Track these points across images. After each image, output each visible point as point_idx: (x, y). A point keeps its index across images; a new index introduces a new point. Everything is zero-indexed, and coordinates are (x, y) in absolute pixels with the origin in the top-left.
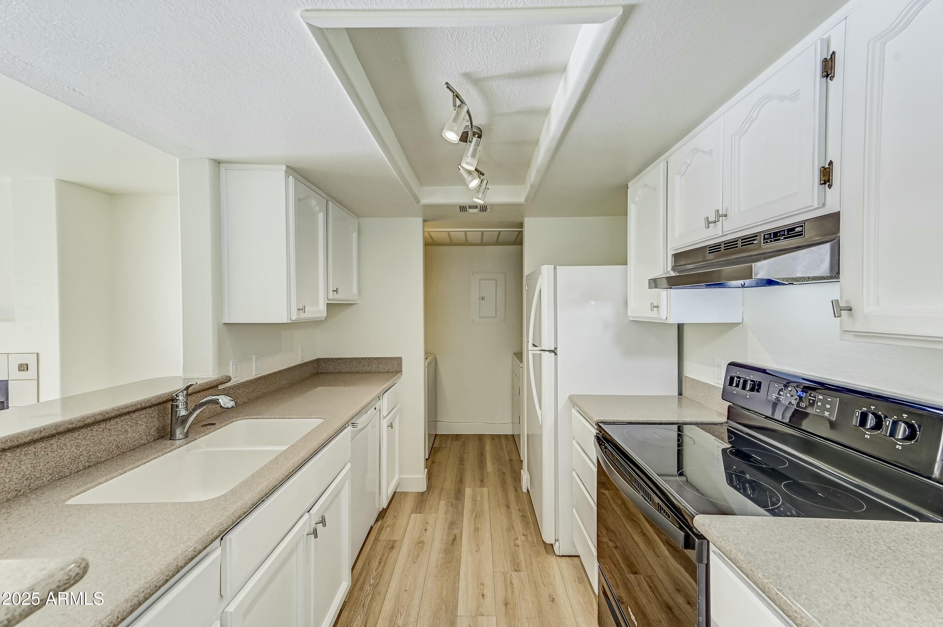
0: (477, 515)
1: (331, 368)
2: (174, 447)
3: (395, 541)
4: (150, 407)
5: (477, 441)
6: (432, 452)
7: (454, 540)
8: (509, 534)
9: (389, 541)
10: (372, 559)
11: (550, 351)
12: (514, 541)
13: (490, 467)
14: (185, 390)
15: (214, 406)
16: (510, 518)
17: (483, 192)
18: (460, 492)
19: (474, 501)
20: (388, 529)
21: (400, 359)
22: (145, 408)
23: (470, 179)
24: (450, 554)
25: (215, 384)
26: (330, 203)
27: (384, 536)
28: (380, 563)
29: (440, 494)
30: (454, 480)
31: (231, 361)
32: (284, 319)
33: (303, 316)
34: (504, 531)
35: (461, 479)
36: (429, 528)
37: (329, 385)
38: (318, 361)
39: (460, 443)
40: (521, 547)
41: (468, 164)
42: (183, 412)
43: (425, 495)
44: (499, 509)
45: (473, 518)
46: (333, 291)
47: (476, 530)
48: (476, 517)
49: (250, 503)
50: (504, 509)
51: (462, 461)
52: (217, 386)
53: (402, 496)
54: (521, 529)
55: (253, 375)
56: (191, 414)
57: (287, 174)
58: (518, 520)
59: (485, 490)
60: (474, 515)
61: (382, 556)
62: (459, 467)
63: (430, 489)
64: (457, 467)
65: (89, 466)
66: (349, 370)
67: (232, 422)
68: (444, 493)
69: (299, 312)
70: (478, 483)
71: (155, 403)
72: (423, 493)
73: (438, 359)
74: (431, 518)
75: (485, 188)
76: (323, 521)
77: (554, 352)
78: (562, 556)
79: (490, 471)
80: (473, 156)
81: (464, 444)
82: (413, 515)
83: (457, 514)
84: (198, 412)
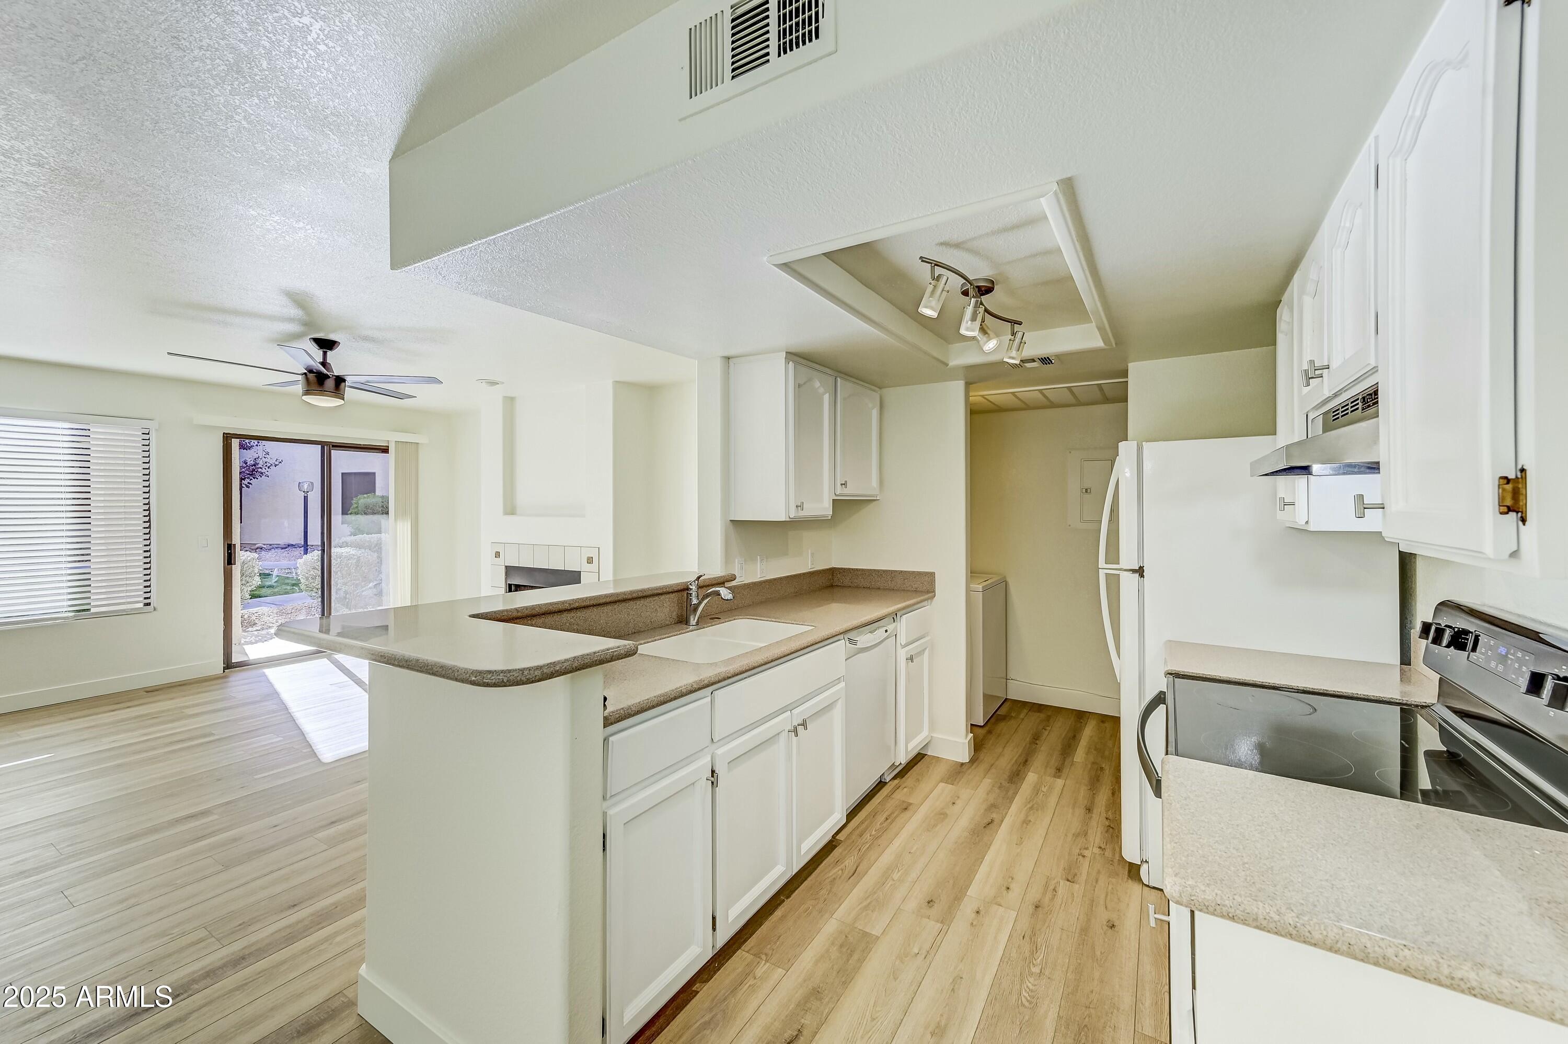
0: (1034, 806)
1: (847, 582)
2: (688, 630)
3: (910, 804)
4: (672, 592)
5: (1072, 719)
6: (993, 720)
7: (988, 824)
8: (1075, 840)
9: (904, 802)
10: (878, 813)
11: (1134, 571)
12: (1080, 850)
13: (1080, 755)
14: (696, 580)
15: (716, 598)
16: (1086, 823)
17: (1018, 348)
18: (1018, 775)
19: (1036, 790)
20: (905, 789)
21: (932, 575)
22: (669, 593)
23: (985, 338)
24: (978, 836)
25: (722, 580)
26: (839, 379)
27: (899, 795)
28: (887, 819)
29: (988, 771)
30: (1015, 759)
31: (736, 560)
32: (783, 518)
33: (802, 514)
34: (1070, 836)
35: (1026, 761)
36: (959, 804)
37: (845, 603)
38: (833, 571)
39: (1042, 716)
40: (1087, 860)
41: (967, 329)
42: (695, 601)
43: (965, 768)
44: (1073, 808)
45: (1026, 808)
46: (842, 485)
47: (1026, 822)
48: (1031, 808)
49: (732, 672)
50: (1080, 811)
51: (1036, 738)
52: (723, 583)
53: (934, 761)
54: (1098, 840)
55: (757, 578)
56: (700, 603)
57: (787, 360)
58: (1099, 829)
59: (1060, 782)
60: (1029, 806)
61: (891, 814)
62: (1028, 745)
63: (975, 762)
64: (1026, 746)
65: (635, 633)
66: (868, 585)
67: (734, 619)
68: (993, 770)
69: (798, 509)
70: (1053, 771)
71: (676, 589)
72: (962, 764)
73: (1010, 583)
74: (965, 793)
75: (1021, 343)
76: (804, 724)
77: (1140, 571)
78: (1154, 888)
79: (1078, 760)
80: (974, 319)
81: (1048, 718)
82: (942, 785)
83: (1003, 798)
84: (705, 601)
